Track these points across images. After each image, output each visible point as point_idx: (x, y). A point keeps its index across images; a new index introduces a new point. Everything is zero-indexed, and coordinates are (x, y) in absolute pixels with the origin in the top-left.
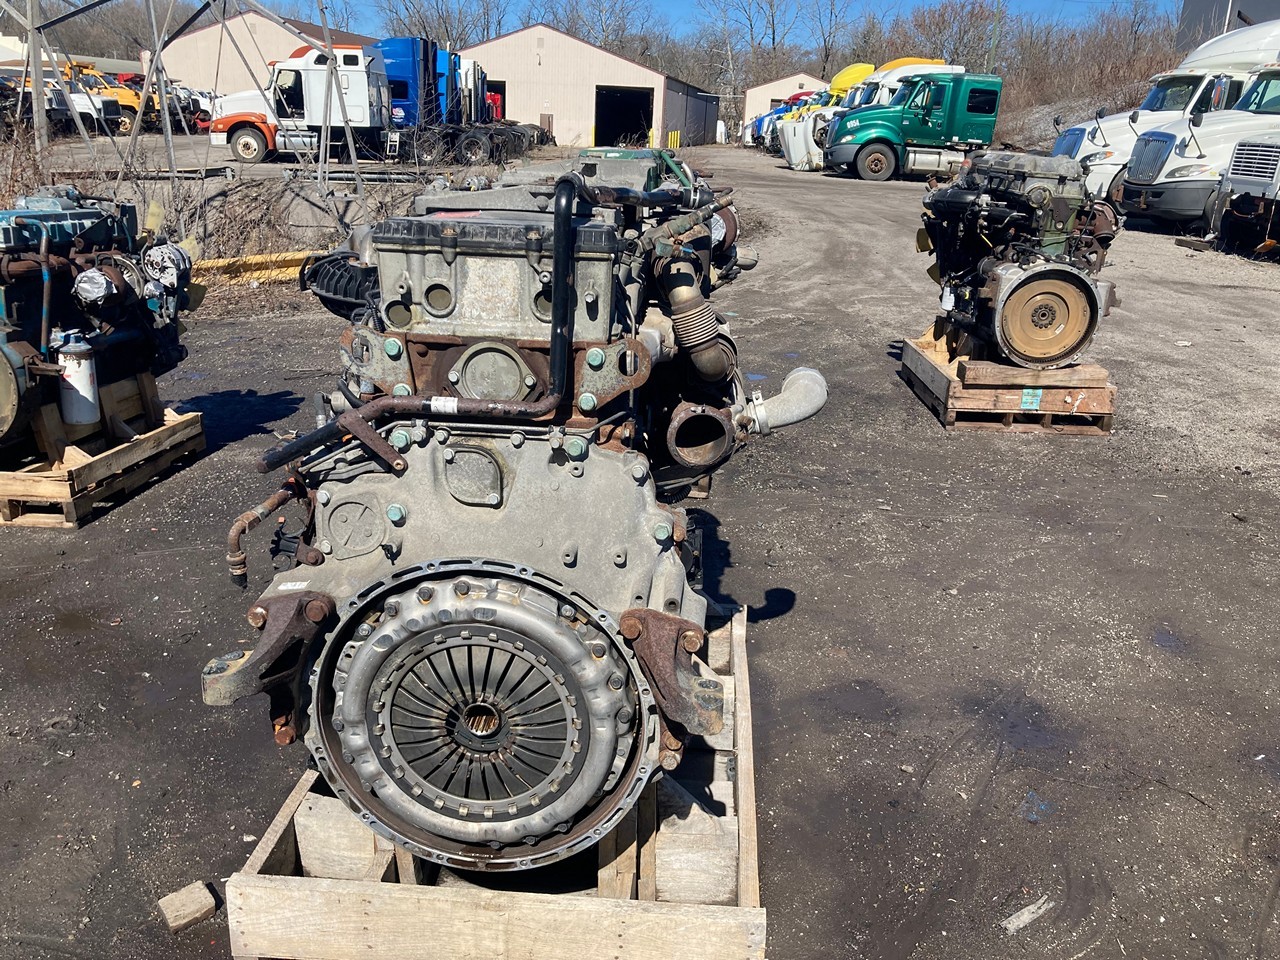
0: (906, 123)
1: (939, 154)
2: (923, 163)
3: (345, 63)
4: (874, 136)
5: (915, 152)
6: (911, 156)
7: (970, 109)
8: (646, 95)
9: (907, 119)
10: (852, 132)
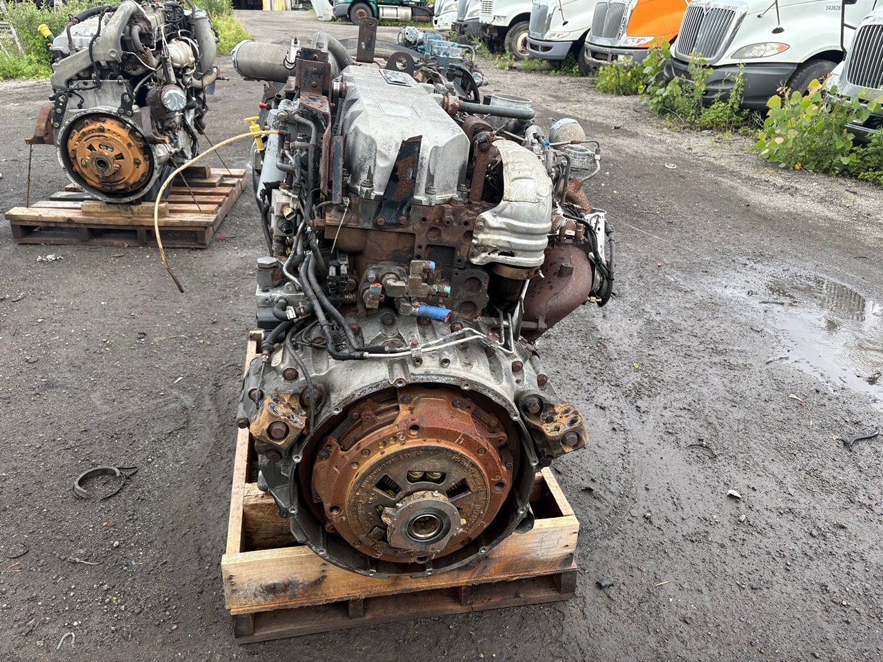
1: (397, 8)
2: (388, 15)
5: (383, 8)
6: (381, 10)
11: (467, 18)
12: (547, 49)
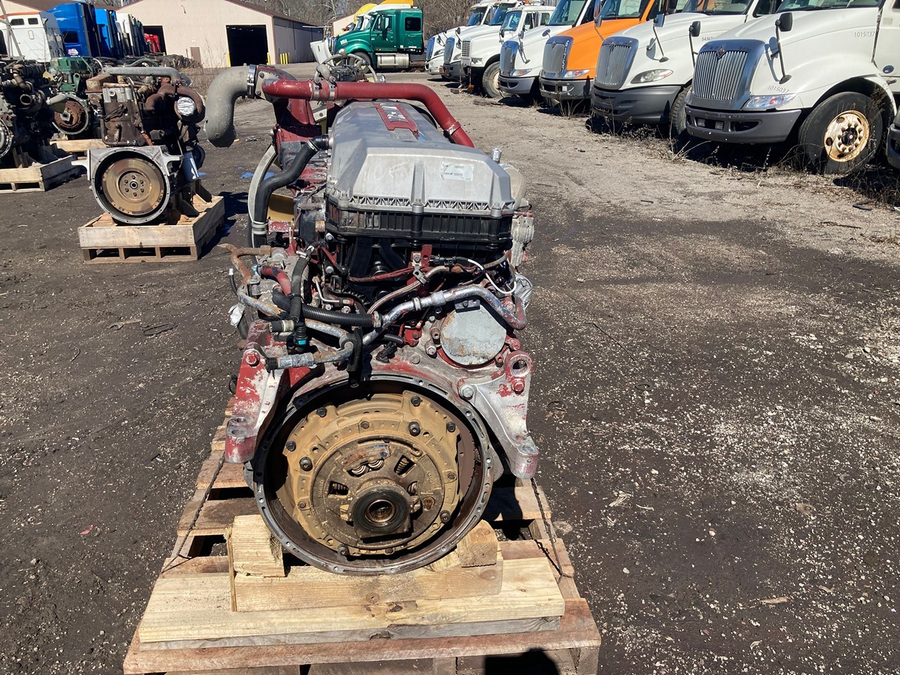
0: (373, 39)
1: (395, 56)
2: (385, 62)
3: (30, 23)
4: (357, 48)
5: (381, 56)
6: (379, 58)
7: (407, 29)
8: (262, 29)
9: (373, 37)
10: (343, 47)
11: (452, 61)
12: (513, 84)
